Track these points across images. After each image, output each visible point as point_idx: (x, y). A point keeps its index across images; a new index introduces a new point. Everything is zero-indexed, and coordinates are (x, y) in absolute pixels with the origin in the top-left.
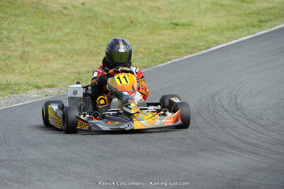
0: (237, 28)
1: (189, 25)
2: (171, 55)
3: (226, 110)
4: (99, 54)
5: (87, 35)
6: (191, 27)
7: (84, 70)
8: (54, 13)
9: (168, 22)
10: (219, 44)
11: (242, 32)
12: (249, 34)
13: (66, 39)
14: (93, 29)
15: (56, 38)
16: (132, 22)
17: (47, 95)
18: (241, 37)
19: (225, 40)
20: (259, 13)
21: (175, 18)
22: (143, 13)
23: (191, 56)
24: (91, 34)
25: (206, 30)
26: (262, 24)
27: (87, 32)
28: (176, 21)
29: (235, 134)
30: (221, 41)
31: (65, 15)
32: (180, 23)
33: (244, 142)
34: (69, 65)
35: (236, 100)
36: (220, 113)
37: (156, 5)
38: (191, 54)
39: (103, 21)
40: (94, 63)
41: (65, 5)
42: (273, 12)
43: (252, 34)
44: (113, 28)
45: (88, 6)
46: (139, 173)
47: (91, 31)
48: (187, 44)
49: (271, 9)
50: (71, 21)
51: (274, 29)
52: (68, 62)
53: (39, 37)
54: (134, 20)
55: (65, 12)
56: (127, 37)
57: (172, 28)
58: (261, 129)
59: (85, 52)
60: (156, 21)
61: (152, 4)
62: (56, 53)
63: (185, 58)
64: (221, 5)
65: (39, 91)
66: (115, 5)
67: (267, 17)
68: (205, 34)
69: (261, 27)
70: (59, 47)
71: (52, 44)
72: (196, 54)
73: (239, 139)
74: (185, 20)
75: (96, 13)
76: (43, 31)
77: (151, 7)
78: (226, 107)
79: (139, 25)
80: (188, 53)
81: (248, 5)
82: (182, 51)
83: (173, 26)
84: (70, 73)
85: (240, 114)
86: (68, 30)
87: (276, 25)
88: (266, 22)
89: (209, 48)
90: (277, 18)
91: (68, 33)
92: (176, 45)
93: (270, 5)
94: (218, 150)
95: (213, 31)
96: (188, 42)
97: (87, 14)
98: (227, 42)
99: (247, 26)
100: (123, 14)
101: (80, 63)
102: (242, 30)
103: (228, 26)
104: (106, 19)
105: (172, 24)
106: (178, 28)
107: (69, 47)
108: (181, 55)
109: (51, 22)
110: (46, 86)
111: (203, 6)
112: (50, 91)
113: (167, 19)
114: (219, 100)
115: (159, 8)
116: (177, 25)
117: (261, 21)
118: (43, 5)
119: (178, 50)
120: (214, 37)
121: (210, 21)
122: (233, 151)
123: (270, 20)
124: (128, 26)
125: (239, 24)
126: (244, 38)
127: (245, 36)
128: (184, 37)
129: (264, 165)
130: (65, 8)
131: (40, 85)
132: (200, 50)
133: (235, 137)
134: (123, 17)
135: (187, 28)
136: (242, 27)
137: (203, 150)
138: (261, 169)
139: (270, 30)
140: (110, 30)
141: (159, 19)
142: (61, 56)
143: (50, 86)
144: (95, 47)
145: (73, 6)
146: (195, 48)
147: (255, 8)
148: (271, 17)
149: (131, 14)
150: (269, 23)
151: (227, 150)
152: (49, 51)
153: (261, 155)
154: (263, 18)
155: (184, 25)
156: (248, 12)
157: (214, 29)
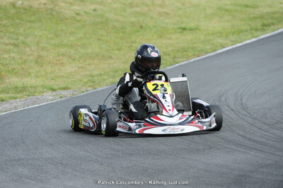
0: (242, 31)
1: (196, 29)
2: (179, 58)
3: (232, 110)
4: (110, 57)
5: (99, 39)
6: (197, 31)
7: (96, 72)
8: (67, 19)
9: (176, 27)
10: (224, 47)
11: (246, 36)
12: (253, 37)
13: (79, 43)
14: (105, 34)
15: (69, 43)
16: (141, 27)
17: (61, 97)
18: (245, 40)
19: (230, 43)
20: (262, 17)
21: (182, 23)
22: (152, 18)
23: (198, 58)
24: (103, 38)
25: (212, 34)
26: (265, 28)
27: (99, 37)
28: (183, 26)
29: (241, 133)
30: (227, 44)
31: (78, 21)
32: (187, 27)
33: (249, 139)
34: (82, 68)
35: (241, 100)
36: (227, 113)
37: (164, 10)
38: (198, 56)
39: (114, 26)
40: (106, 66)
41: (77, 12)
42: (275, 16)
43: (256, 37)
44: (123, 32)
45: (99, 12)
46: (149, 170)
47: (102, 36)
48: (194, 47)
49: (274, 13)
50: (84, 26)
51: (276, 32)
52: (80, 65)
53: (53, 42)
54: (144, 25)
55: (78, 18)
56: (137, 41)
57: (180, 32)
58: (266, 127)
59: (97, 55)
60: (165, 25)
61: (161, 10)
62: (70, 57)
63: (192, 60)
64: (226, 10)
65: (54, 93)
66: (125, 11)
67: (270, 21)
68: (211, 37)
69: (264, 30)
70: (72, 51)
71: (66, 49)
72: (203, 57)
73: (245, 137)
74: (192, 25)
75: (107, 19)
76: (57, 36)
77: (160, 13)
78: (232, 106)
79: (148, 30)
80: (194, 56)
81: (252, 10)
82: (190, 54)
83: (180, 30)
84: (83, 75)
85: (245, 113)
86: (81, 35)
87: (278, 29)
88: (269, 26)
89: (215, 50)
90: (280, 22)
91: (81, 38)
92: (184, 48)
93: (272, 10)
94: (225, 147)
95: (219, 35)
96: (195, 45)
97: (99, 20)
98: (232, 45)
99: (251, 30)
100: (133, 20)
101: (92, 66)
102: (246, 33)
103: (233, 30)
104: (116, 24)
105: (180, 28)
106: (185, 32)
107: (82, 51)
108: (188, 58)
109: (64, 28)
110: (60, 88)
111: (209, 11)
112: (64, 93)
113: (175, 24)
114: (226, 101)
115: (167, 14)
116: (184, 29)
117: (264, 25)
118: (57, 12)
119: (185, 53)
120: (220, 40)
121: (215, 25)
122: (239, 149)
123: (273, 24)
124: (138, 31)
125: (244, 28)
126: (248, 41)
127: (249, 39)
128: (191, 41)
129: (269, 162)
130: (78, 14)
131: (55, 87)
132: (207, 53)
133: (240, 135)
134: (133, 23)
135: (193, 32)
136: (247, 31)
137: (210, 148)
138: (267, 166)
139: (273, 33)
140: (121, 34)
141: (167, 24)
142: (74, 60)
143: (65, 89)
144: (107, 51)
145: (85, 12)
146: (202, 51)
147: (258, 13)
148: (274, 21)
149: (141, 19)
150: (272, 27)
151: (233, 147)
152: (63, 55)
153: (266, 152)
154: (266, 22)
155: (191, 30)
156: (252, 16)
157: (220, 33)
